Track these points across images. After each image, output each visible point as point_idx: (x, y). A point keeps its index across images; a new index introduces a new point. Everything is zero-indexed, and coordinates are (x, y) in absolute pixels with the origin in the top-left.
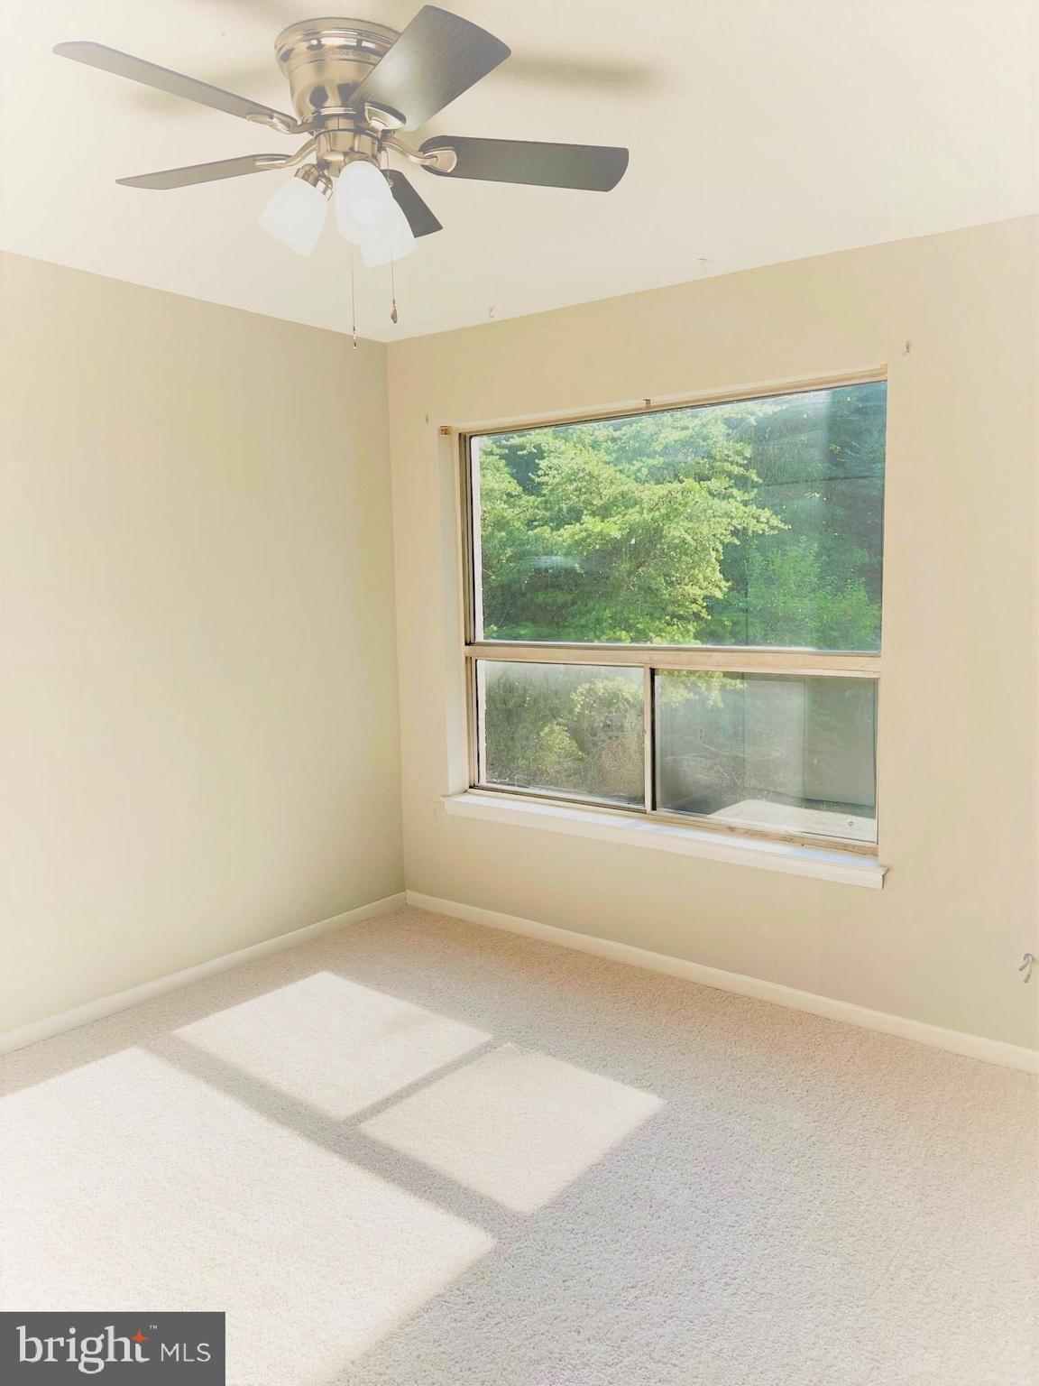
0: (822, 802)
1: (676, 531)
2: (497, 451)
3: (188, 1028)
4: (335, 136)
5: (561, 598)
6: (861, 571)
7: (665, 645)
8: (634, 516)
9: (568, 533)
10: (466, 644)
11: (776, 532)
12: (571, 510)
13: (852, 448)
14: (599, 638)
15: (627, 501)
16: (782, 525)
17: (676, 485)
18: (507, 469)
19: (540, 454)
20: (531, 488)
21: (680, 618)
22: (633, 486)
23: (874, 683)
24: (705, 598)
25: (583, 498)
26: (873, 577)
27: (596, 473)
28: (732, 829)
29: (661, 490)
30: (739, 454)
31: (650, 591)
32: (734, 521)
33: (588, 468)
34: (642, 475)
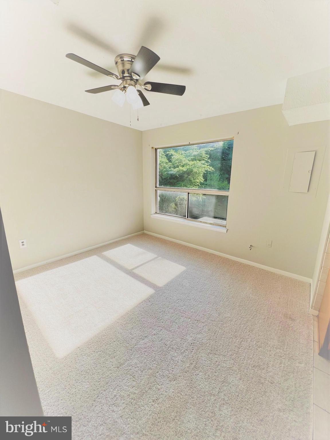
0: (217, 218)
1: (195, 170)
2: (164, 154)
3: (104, 253)
4: (127, 81)
5: (175, 181)
6: (227, 178)
8: (188, 167)
9: (177, 169)
10: (155, 187)
11: (212, 171)
12: (177, 166)
13: (227, 157)
15: (186, 164)
16: (214, 170)
17: (196, 162)
18: (166, 158)
19: (172, 155)
20: (170, 161)
21: (195, 185)
22: (188, 162)
23: (228, 196)
24: (200, 182)
25: (179, 164)
26: (229, 180)
28: (201, 222)
29: (193, 163)
30: (207, 157)
31: (190, 180)
32: (205, 169)
33: (180, 158)
34: (190, 160)
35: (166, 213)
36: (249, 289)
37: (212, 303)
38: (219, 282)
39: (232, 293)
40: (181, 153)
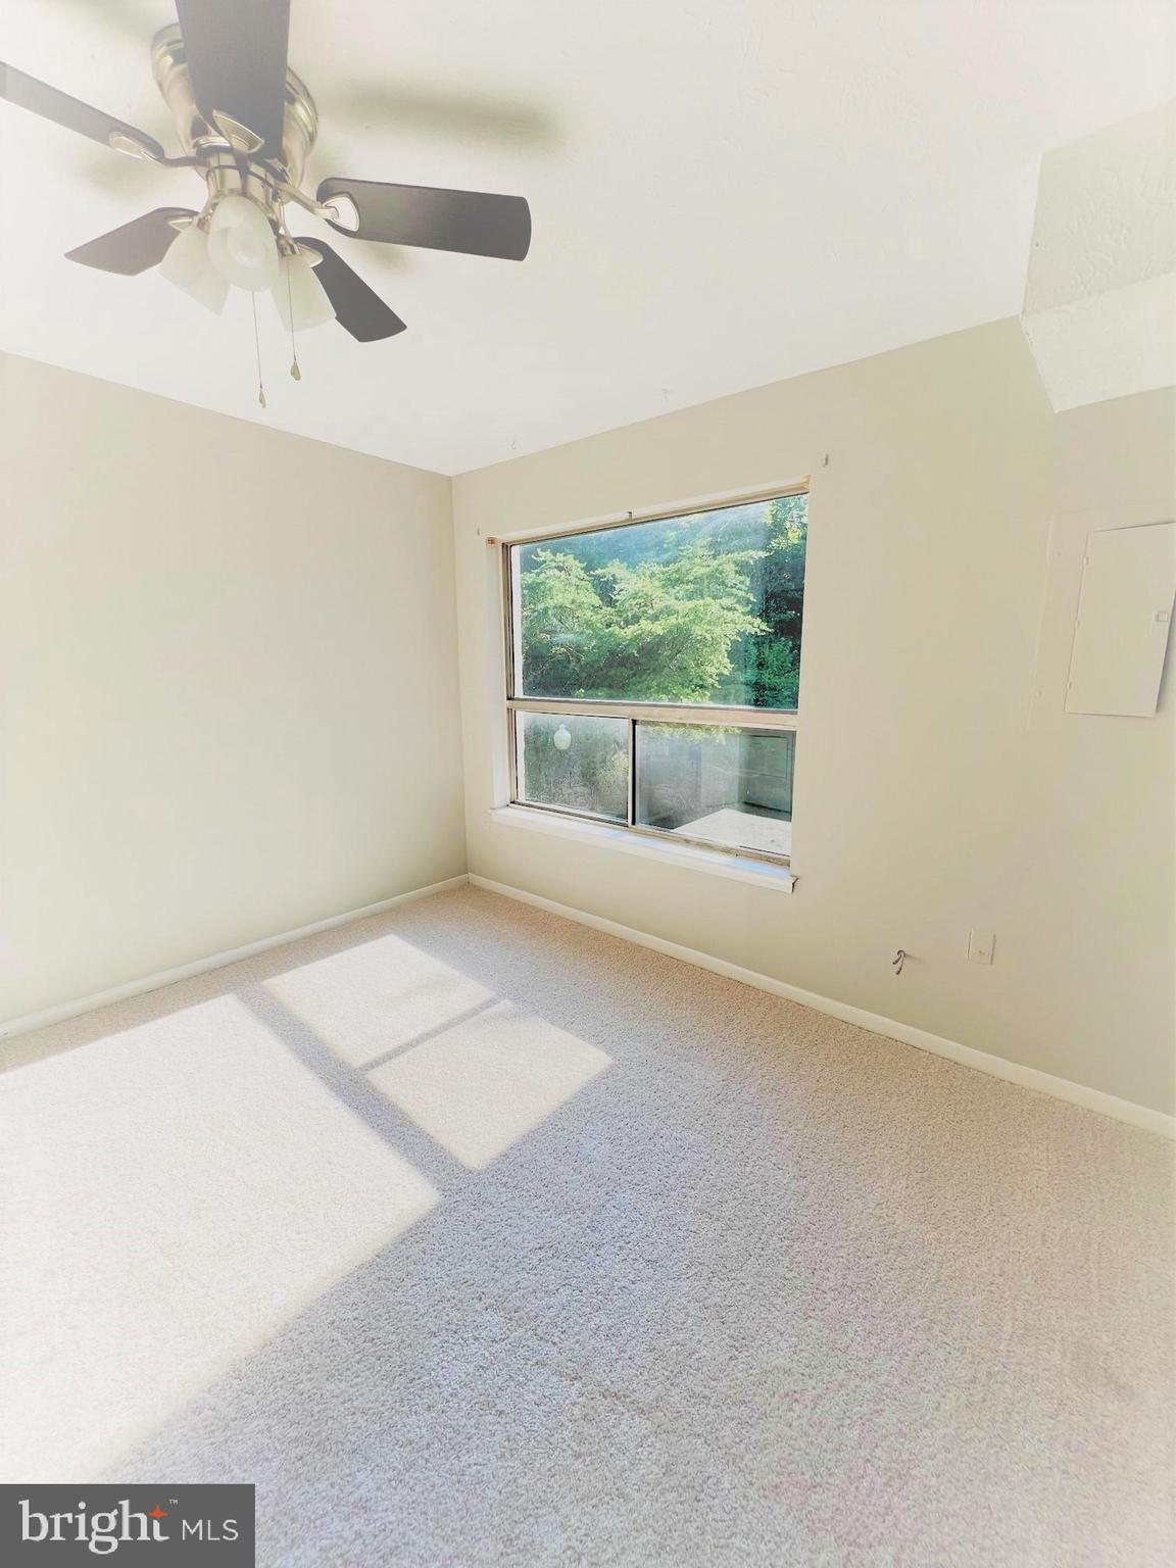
1: (698, 631)
2: (586, 578)
5: (626, 672)
7: (691, 704)
8: (672, 620)
9: (632, 629)
10: (508, 699)
11: (763, 633)
12: (633, 616)
14: (648, 698)
15: (669, 612)
16: (768, 629)
17: (702, 602)
19: (616, 580)
20: (611, 603)
21: (701, 687)
22: (674, 602)
23: (793, 734)
24: (718, 674)
25: (642, 609)
27: (650, 594)
29: (691, 604)
30: (742, 582)
31: (682, 669)
32: (738, 626)
33: (645, 590)
34: (680, 595)
35: (550, 802)
36: (892, 1183)
37: (706, 1273)
38: (754, 1133)
39: (807, 1202)
40: (648, 573)
